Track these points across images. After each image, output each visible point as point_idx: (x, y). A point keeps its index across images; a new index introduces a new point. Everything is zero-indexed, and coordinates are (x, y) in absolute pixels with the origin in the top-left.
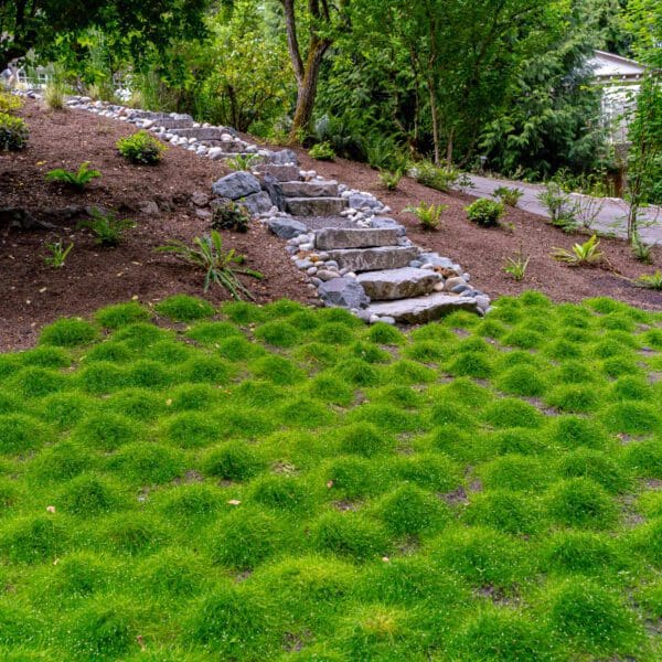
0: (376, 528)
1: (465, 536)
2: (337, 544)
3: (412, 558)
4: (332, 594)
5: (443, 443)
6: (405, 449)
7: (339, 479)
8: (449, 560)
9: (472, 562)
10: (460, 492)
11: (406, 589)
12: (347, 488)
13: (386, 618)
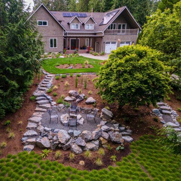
0: (171, 170)
1: (178, 173)
2: (169, 171)
3: (174, 174)
4: (169, 175)
5: (178, 164)
6: (175, 163)
7: (169, 165)
8: (176, 175)
9: (177, 175)
10: (178, 169)
11: (173, 176)
12: (170, 166)
13: (172, 177)
